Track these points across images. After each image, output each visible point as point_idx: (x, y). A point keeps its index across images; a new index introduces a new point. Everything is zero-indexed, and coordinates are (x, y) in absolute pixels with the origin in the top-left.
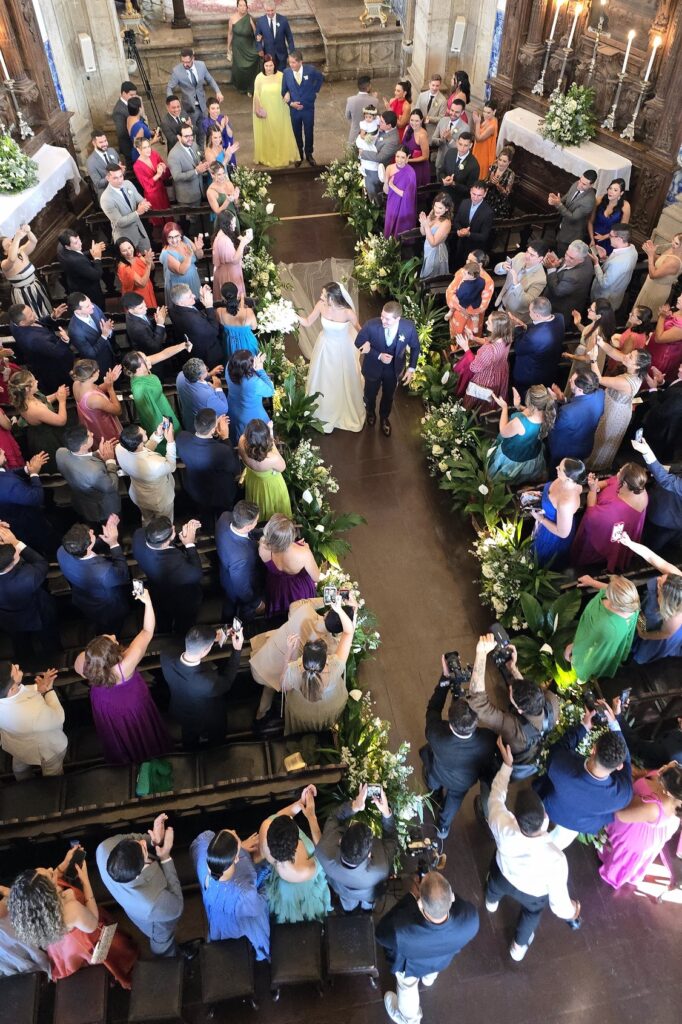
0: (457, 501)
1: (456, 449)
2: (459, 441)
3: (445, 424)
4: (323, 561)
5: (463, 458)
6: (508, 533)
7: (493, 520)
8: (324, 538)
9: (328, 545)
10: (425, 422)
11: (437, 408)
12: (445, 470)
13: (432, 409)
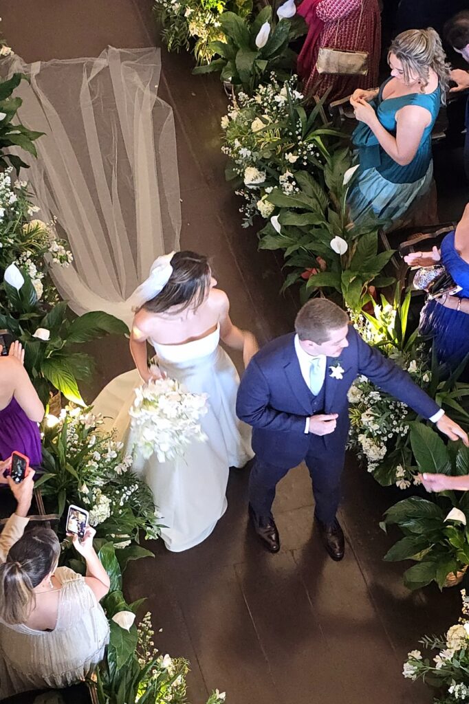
0: (292, 269)
1: (288, 174)
2: (292, 158)
3: (265, 126)
4: (51, 394)
5: (300, 189)
6: (384, 320)
7: (357, 301)
8: (51, 352)
9: (60, 364)
10: (229, 124)
11: (250, 97)
12: (269, 214)
13: (241, 99)
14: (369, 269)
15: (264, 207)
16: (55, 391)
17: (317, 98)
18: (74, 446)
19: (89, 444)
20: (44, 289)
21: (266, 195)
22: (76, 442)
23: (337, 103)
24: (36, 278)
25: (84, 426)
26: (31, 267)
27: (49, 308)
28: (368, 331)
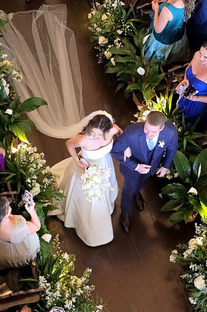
0: (120, 82)
1: (118, 39)
2: (120, 32)
3: (108, 17)
4: (13, 138)
5: (124, 46)
6: (161, 104)
7: (149, 96)
8: (13, 119)
9: (18, 125)
10: (92, 17)
11: (101, 4)
12: (110, 57)
13: (97, 5)
14: (154, 82)
15: (107, 54)
16: (15, 137)
17: (131, 5)
18: (24, 161)
19: (30, 160)
20: (9, 91)
21: (109, 49)
22: (25, 160)
23: (140, 7)
24: (6, 87)
25: (28, 152)
26: (3, 82)
27: (12, 100)
28: (154, 109)
